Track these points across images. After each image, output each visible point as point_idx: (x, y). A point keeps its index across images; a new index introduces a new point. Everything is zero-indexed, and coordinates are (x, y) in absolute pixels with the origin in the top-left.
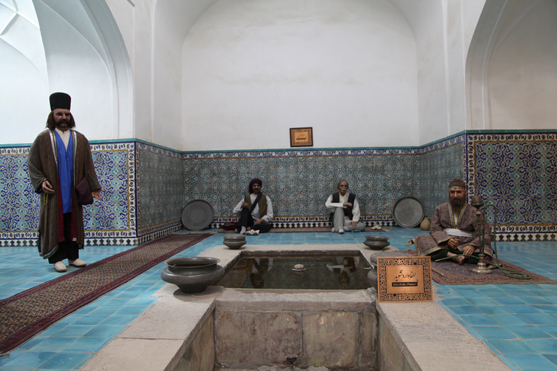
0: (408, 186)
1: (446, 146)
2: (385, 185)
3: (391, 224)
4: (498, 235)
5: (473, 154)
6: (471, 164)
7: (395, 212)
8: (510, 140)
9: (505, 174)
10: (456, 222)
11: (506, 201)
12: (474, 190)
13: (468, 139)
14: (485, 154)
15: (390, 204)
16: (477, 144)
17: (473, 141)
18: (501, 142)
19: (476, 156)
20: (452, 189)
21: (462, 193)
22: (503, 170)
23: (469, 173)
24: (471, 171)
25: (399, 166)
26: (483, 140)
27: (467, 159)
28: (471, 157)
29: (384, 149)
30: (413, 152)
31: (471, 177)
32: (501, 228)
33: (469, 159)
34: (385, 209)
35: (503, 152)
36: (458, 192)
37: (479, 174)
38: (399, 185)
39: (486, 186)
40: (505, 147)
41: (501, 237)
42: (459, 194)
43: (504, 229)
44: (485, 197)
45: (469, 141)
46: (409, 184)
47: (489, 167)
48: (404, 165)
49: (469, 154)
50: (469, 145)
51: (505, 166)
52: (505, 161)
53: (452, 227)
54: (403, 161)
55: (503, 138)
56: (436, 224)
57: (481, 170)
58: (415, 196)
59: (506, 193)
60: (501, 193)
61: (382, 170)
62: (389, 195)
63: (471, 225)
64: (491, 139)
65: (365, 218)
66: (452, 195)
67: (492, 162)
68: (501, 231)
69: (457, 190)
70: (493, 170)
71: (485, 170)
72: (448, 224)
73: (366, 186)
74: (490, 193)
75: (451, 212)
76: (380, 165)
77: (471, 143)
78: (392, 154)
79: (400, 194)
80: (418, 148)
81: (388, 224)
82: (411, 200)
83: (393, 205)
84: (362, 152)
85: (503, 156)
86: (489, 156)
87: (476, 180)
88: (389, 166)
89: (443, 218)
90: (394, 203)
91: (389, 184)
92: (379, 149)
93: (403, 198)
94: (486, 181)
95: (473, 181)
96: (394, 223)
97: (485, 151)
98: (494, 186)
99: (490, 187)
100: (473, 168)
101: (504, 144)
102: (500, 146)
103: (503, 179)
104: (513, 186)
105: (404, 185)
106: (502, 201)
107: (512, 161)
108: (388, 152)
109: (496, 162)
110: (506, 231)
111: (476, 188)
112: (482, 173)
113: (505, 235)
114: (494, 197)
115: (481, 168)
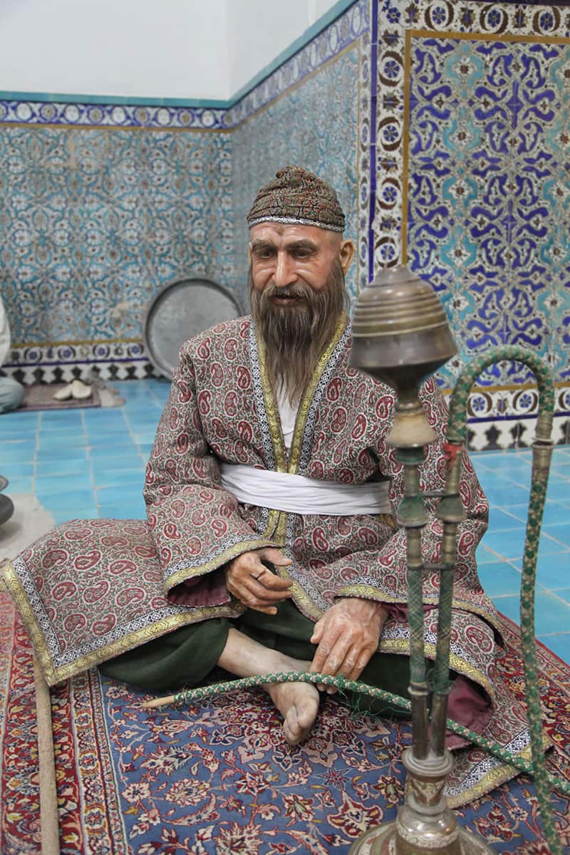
0: (192, 242)
1: (304, 75)
2: (114, 239)
3: (140, 372)
4: (480, 429)
5: (397, 91)
6: (391, 134)
7: (153, 332)
8: (549, 33)
9: (520, 180)
10: (288, 429)
11: (516, 293)
12: (398, 248)
13: (382, 16)
14: (447, 91)
15: (134, 303)
16: (419, 44)
17: (400, 27)
18: (514, 40)
19: (412, 101)
20: (265, 233)
21: (323, 260)
22: (512, 164)
23: (382, 174)
24: (388, 165)
25: (161, 168)
26: (440, 27)
27: (374, 114)
28: (391, 102)
29: (105, 105)
30: (208, 119)
31: (390, 195)
32: (495, 398)
33: (384, 114)
34: (118, 321)
35: (516, 86)
36: (297, 251)
37: (418, 179)
38: (163, 237)
39: (444, 233)
40: (527, 61)
41: (493, 435)
42: (305, 269)
43: (502, 405)
44: (442, 279)
45: (385, 25)
46: (198, 233)
47: (459, 149)
48: (179, 168)
49: (384, 90)
50: (385, 48)
51: (522, 149)
52: (520, 128)
53: (266, 461)
54: (174, 149)
55: (520, 21)
56: (181, 442)
57: (429, 167)
58: (217, 277)
59: (516, 264)
60: (500, 262)
61: (103, 183)
62: (131, 273)
63: (370, 451)
64: (476, 25)
65: (50, 354)
66: (261, 272)
67: (474, 127)
68: (494, 412)
69: (293, 235)
70: (477, 163)
71: (444, 164)
72: (244, 443)
73: (45, 241)
74: (459, 262)
75: (259, 372)
76: (95, 165)
77: (391, 39)
78: (135, 125)
79: (169, 271)
80: (227, 108)
81: (131, 371)
82: (202, 289)
83: (144, 308)
84: (24, 112)
85: (515, 105)
86: (464, 104)
87: (407, 207)
88: (125, 172)
89: (216, 410)
90: (149, 299)
91: (130, 233)
92: (89, 104)
93: (178, 284)
94: (443, 211)
95: (396, 213)
96: (149, 368)
97: (446, 79)
98: (475, 233)
99: (459, 236)
100: (395, 154)
101: (525, 50)
102: (508, 59)
103: (511, 203)
104: (544, 231)
105: (179, 238)
106: (500, 294)
107: (547, 127)
108: (119, 116)
109: (488, 129)
110: (510, 411)
111: (406, 241)
112: (431, 174)
113: (505, 427)
114: (474, 280)
115: (430, 153)
